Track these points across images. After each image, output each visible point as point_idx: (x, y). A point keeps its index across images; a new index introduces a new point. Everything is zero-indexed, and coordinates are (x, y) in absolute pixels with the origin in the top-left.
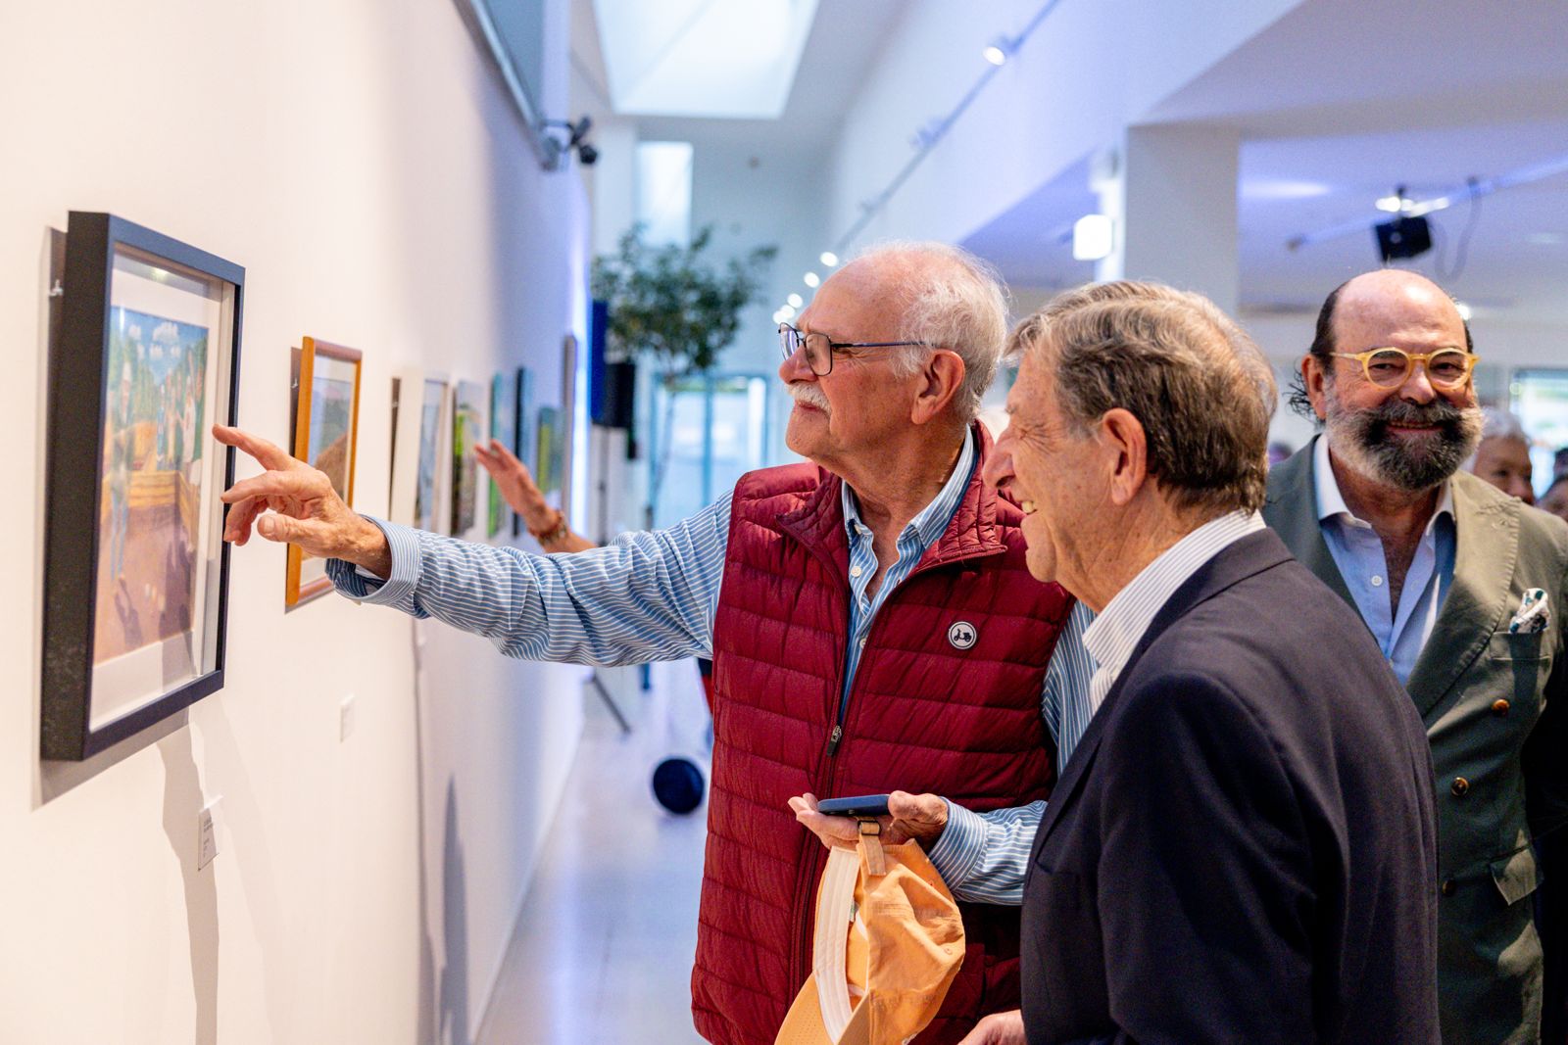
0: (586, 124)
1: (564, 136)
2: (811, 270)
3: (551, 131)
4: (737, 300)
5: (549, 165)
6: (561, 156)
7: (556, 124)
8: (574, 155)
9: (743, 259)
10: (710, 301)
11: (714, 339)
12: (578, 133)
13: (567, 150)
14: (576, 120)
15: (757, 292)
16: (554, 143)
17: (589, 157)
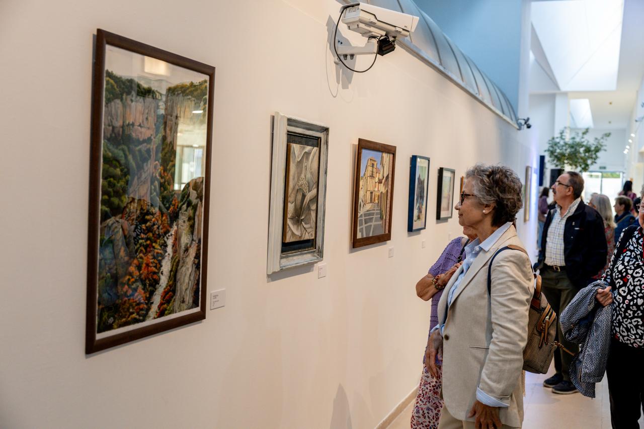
0: (528, 119)
1: (523, 122)
2: (629, 139)
3: (520, 121)
4: (597, 150)
5: (520, 129)
6: (522, 127)
7: (521, 119)
8: (525, 126)
9: (599, 138)
10: (588, 150)
11: (589, 162)
12: (527, 121)
13: (524, 125)
14: (526, 118)
15: (604, 148)
16: (521, 124)
17: (529, 127)
